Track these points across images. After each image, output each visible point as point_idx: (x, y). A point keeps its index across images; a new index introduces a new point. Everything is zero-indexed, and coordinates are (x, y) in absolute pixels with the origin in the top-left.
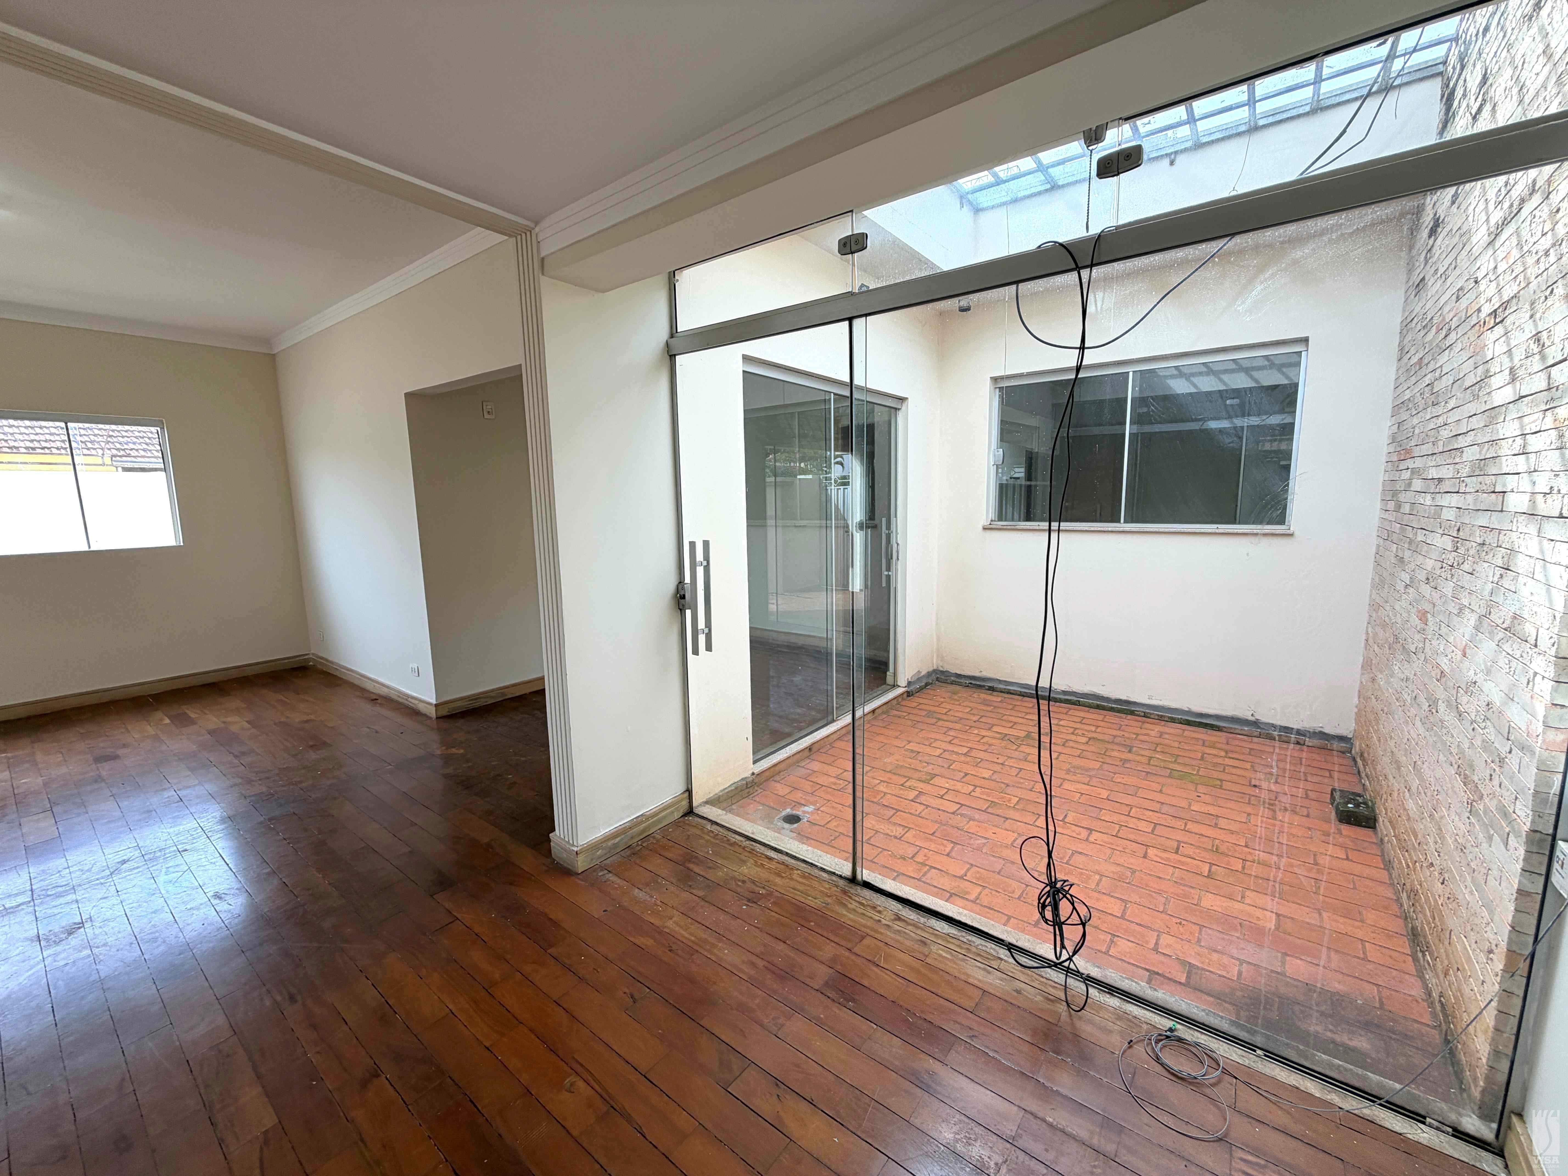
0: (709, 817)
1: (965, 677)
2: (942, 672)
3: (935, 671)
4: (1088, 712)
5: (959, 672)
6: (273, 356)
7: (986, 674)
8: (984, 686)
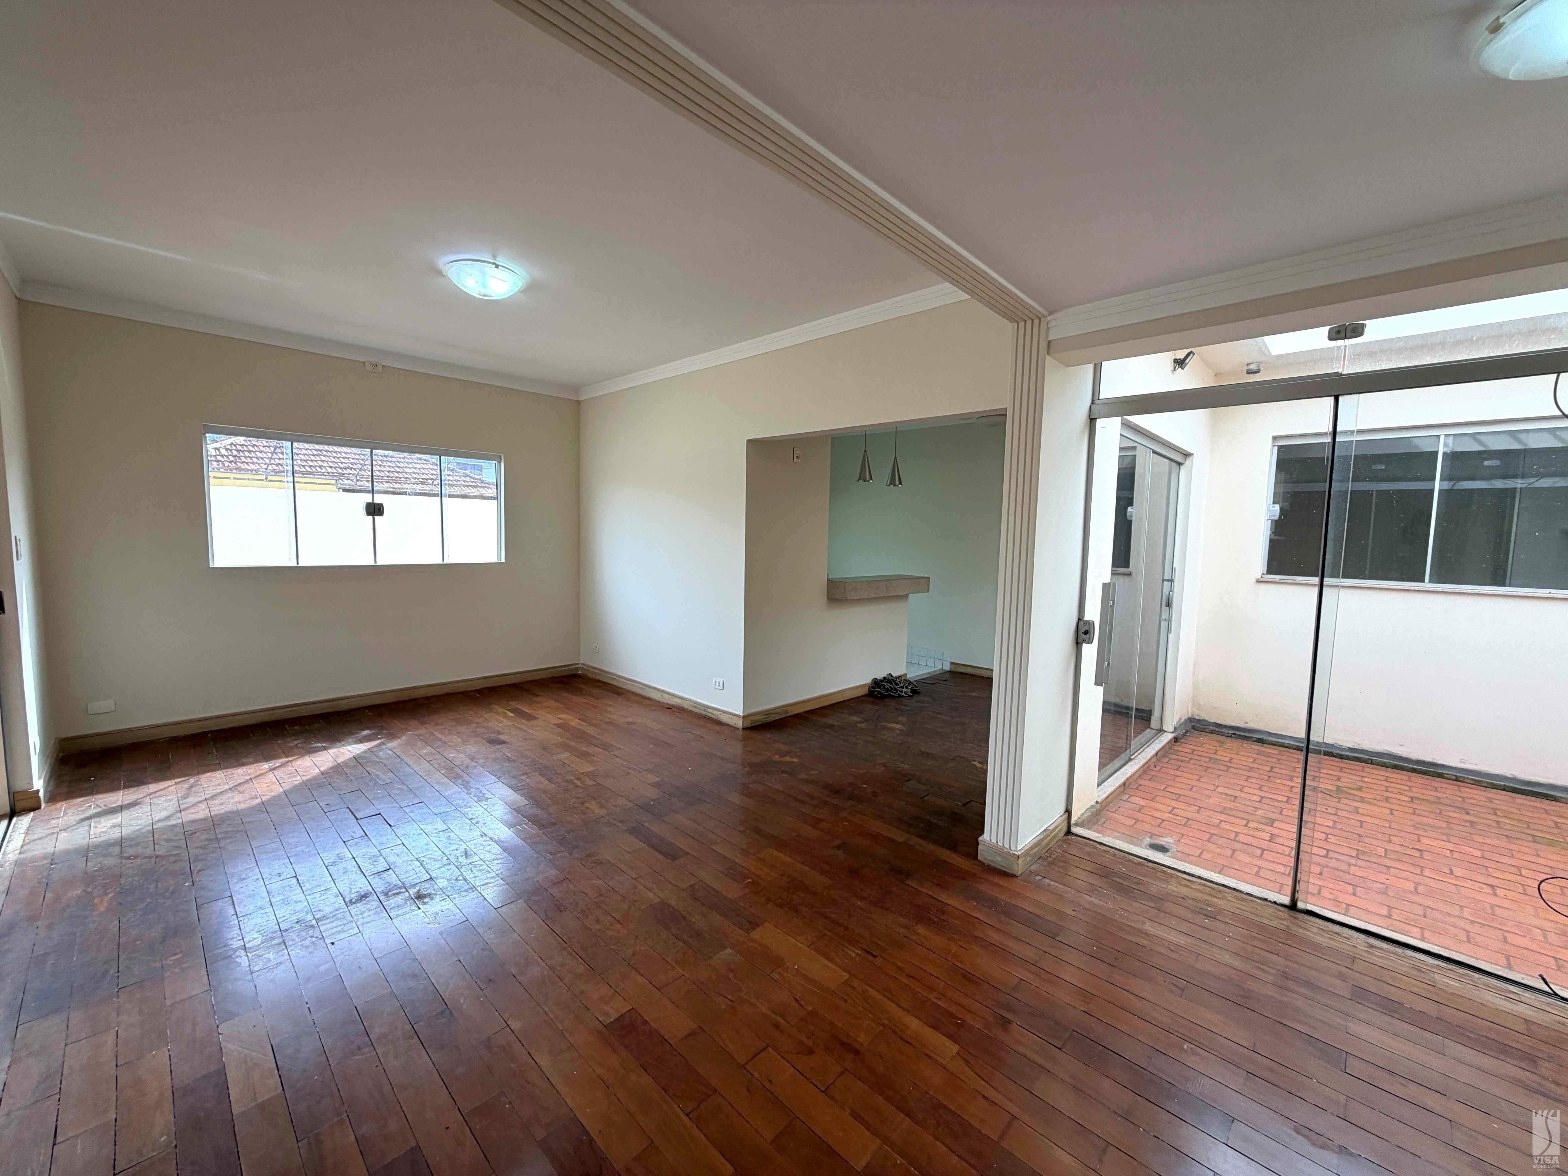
0: (1091, 838)
1: (1226, 727)
2: (1199, 721)
3: (1190, 720)
4: (1386, 771)
5: (1218, 722)
6: (579, 402)
7: (1251, 725)
8: (1251, 738)
